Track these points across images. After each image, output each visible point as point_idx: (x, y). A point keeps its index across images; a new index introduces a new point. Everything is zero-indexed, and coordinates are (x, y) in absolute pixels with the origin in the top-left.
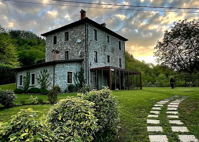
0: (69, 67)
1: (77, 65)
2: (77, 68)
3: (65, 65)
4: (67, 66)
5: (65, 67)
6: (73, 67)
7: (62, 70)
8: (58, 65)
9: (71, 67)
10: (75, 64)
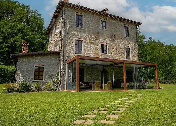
0: (37, 61)
1: (53, 58)
2: (53, 61)
3: (31, 59)
4: (34, 60)
5: (31, 61)
6: (45, 61)
7: (27, 65)
8: (20, 59)
9: (42, 61)
10: (49, 57)
